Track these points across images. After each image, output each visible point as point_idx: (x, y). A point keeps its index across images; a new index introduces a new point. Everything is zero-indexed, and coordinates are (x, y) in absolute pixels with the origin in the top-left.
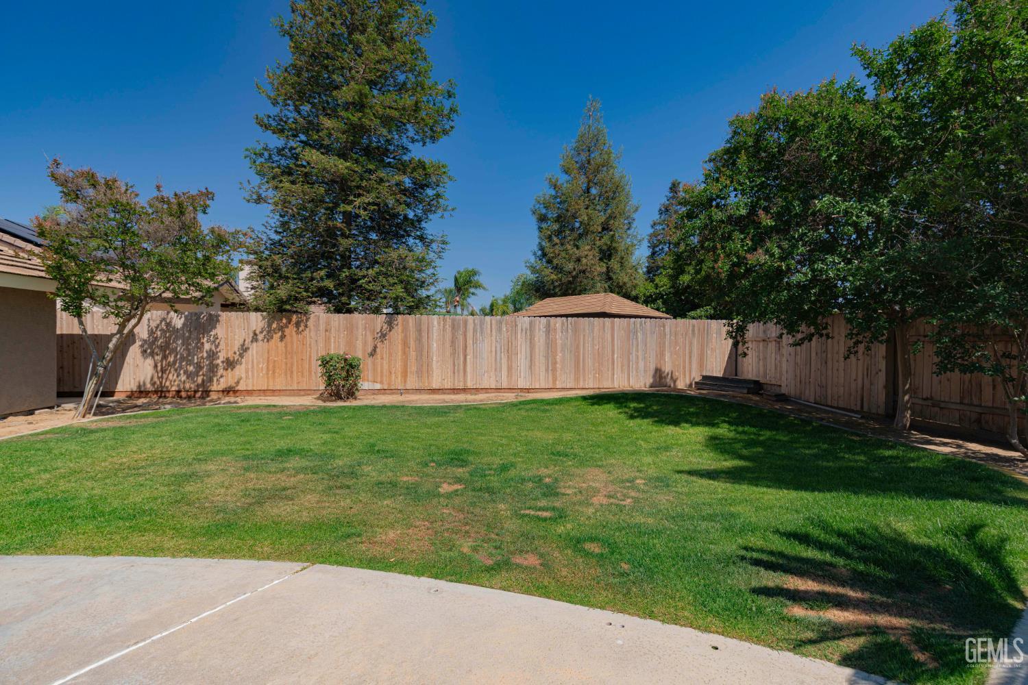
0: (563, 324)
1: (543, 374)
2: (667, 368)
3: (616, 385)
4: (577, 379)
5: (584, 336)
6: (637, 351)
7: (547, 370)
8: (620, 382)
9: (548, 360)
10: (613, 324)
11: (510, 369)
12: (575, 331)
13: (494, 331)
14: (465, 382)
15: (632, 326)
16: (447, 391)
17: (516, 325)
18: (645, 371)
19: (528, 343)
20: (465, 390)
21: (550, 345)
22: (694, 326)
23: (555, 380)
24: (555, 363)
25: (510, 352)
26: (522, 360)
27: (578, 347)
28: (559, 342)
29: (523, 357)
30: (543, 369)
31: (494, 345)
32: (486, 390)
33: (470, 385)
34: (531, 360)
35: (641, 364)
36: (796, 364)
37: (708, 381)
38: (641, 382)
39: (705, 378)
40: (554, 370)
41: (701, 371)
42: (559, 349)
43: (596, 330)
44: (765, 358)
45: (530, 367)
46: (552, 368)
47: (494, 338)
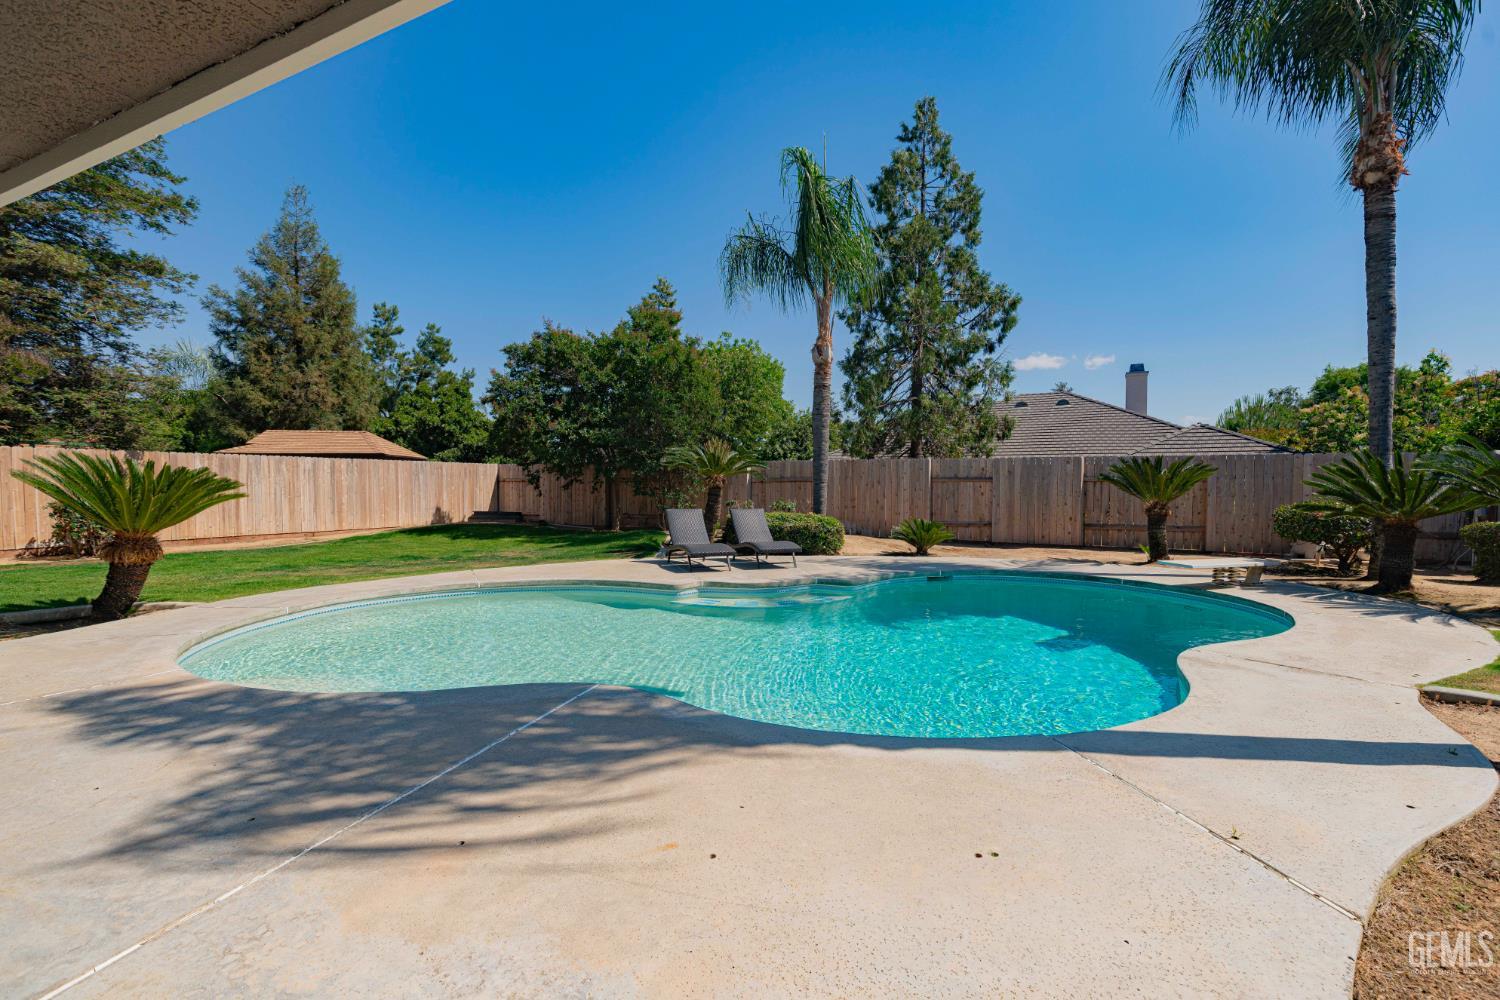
0: (348, 465)
1: (329, 516)
2: (445, 509)
3: (401, 525)
4: (363, 520)
5: (370, 477)
6: (419, 490)
7: (333, 513)
8: (405, 522)
9: (333, 501)
10: (396, 465)
11: (292, 512)
12: (361, 472)
13: (272, 471)
14: (238, 528)
15: (414, 467)
16: (215, 540)
17: (298, 466)
18: (426, 509)
19: (312, 483)
20: (237, 538)
21: (335, 485)
22: (465, 469)
23: (340, 522)
24: (340, 505)
25: (293, 496)
26: (305, 504)
27: (364, 488)
28: (345, 483)
29: (307, 499)
30: (329, 511)
31: (273, 485)
32: (265, 536)
33: (244, 531)
34: (316, 503)
35: (423, 503)
36: (551, 498)
37: (478, 515)
38: (425, 519)
39: (477, 513)
40: (340, 511)
41: (472, 507)
42: (345, 490)
43: (381, 471)
44: (524, 496)
45: (315, 510)
46: (337, 510)
47: (272, 479)
